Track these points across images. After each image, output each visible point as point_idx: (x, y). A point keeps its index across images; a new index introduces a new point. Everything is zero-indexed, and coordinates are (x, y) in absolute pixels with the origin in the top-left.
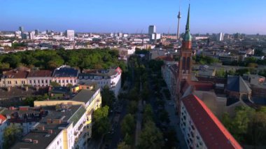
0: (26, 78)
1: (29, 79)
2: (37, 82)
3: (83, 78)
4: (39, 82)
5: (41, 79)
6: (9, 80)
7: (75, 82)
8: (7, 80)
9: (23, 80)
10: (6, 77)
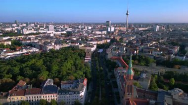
0: (24, 95)
1: (26, 96)
2: (31, 97)
3: (62, 94)
4: (32, 97)
5: (34, 96)
6: (13, 97)
7: (56, 96)
8: (12, 97)
9: (22, 97)
10: (11, 96)
